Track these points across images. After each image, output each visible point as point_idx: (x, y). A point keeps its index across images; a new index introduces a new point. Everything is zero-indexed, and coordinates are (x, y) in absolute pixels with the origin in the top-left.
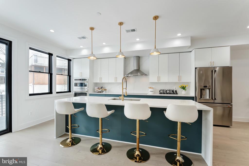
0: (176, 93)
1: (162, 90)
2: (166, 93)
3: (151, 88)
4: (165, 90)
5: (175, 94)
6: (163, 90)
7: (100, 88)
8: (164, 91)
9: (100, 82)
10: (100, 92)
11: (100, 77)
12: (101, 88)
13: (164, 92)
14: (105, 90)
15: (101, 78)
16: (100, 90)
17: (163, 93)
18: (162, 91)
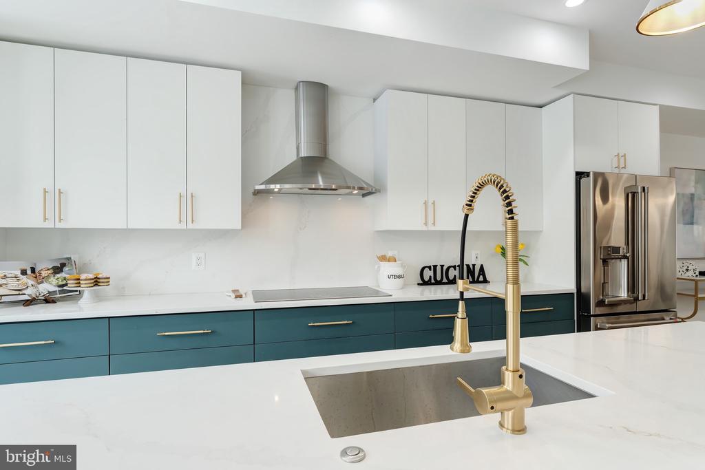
0: (481, 278)
1: (430, 268)
2: (445, 280)
3: (383, 258)
4: (442, 266)
5: (478, 282)
6: (435, 267)
7: (44, 266)
8: (439, 269)
9: (49, 225)
10: (47, 301)
11: (50, 188)
12: (58, 270)
13: (439, 278)
14: (96, 282)
15: (55, 198)
16: (46, 288)
17: (433, 281)
18: (431, 273)
